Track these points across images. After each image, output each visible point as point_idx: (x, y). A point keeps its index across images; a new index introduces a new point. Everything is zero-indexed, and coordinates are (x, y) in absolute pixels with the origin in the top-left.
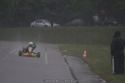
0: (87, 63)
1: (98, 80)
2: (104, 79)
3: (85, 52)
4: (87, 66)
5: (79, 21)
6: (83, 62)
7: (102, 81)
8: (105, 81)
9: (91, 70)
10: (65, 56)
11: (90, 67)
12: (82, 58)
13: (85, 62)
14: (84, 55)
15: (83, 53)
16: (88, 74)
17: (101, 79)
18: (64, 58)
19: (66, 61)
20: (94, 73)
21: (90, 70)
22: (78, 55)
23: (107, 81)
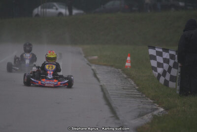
0: (132, 79)
1: (150, 107)
2: (160, 105)
3: (129, 58)
4: (133, 83)
6: (125, 76)
7: (156, 109)
8: (162, 109)
9: (139, 90)
10: (93, 67)
11: (138, 85)
12: (124, 70)
13: (129, 76)
14: (128, 64)
15: (126, 61)
16: (133, 97)
17: (156, 106)
18: (93, 70)
19: (95, 75)
20: (144, 96)
21: (137, 89)
22: (116, 64)
23: (166, 109)
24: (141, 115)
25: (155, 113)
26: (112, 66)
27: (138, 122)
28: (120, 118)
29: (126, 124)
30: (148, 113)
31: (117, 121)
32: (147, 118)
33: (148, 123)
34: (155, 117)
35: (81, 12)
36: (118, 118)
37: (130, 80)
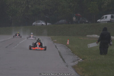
0: (70, 48)
1: (77, 59)
2: (81, 58)
3: (68, 41)
4: (70, 50)
5: (63, 21)
6: (67, 47)
7: (79, 59)
8: (81, 59)
11: (72, 51)
12: (67, 45)
13: (69, 47)
14: (68, 43)
16: (70, 55)
17: (79, 58)
18: (55, 45)
19: (56, 47)
20: (74, 55)
22: (63, 43)
23: (83, 59)
24: (74, 62)
25: (79, 61)
27: (73, 64)
29: (68, 65)
30: (76, 61)
32: (76, 63)
33: (77, 64)
34: (79, 62)
35: (50, 24)
36: (65, 63)
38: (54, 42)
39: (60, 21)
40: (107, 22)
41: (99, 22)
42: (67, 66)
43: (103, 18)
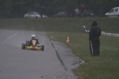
0: (70, 48)
1: (78, 60)
2: (83, 60)
3: (68, 38)
4: (70, 49)
5: (63, 13)
6: (66, 46)
7: (81, 61)
8: (84, 62)
9: (73, 53)
10: (52, 42)
11: (72, 50)
12: (66, 43)
13: (68, 46)
14: (68, 41)
15: (67, 39)
16: (71, 56)
17: (81, 60)
18: (51, 43)
19: (53, 45)
20: (75, 55)
22: (62, 40)
23: (86, 62)
24: (74, 64)
25: (81, 63)
26: (60, 41)
27: (73, 67)
28: (65, 65)
29: (68, 68)
30: (77, 63)
31: (63, 66)
32: (77, 65)
33: (78, 68)
34: (81, 65)
35: (46, 16)
36: (64, 65)
37: (68, 48)
38: (51, 39)
39: (59, 14)
40: (117, 16)
41: (107, 15)
42: (66, 69)
43: (113, 11)
